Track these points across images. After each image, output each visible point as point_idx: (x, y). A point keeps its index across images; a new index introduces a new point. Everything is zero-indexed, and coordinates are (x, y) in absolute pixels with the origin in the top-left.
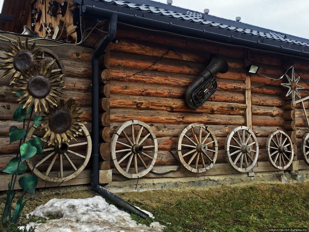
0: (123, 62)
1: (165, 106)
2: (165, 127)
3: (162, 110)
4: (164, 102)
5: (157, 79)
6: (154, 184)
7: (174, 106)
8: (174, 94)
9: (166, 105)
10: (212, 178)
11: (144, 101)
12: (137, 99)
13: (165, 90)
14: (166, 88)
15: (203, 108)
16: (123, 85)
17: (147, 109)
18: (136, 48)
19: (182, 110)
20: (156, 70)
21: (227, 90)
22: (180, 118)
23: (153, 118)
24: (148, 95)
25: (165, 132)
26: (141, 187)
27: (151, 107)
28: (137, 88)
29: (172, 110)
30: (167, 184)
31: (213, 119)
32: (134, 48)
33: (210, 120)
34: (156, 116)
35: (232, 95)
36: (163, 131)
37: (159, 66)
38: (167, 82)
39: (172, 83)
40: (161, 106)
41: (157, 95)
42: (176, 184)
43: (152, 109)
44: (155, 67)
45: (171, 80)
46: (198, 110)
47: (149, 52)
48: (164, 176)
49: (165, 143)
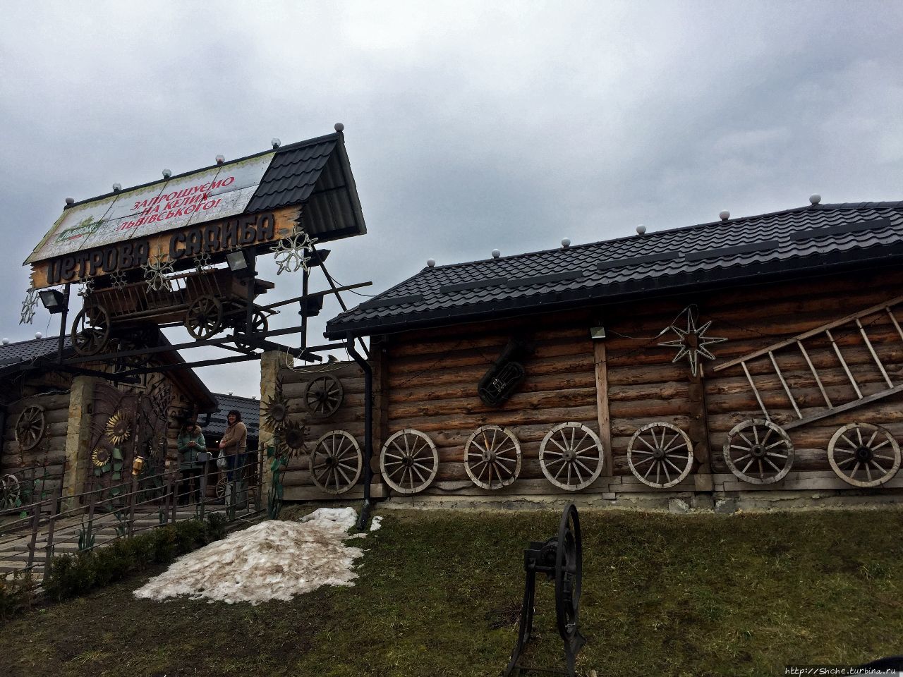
0: (406, 367)
1: (459, 408)
2: (458, 434)
3: (457, 413)
4: (455, 403)
5: (446, 378)
6: (441, 502)
7: (469, 406)
8: (471, 391)
9: (459, 406)
10: (529, 498)
11: (429, 406)
12: (423, 405)
13: (458, 390)
14: (460, 386)
15: (514, 404)
16: (407, 392)
17: (437, 414)
18: (420, 349)
19: (483, 410)
20: (444, 368)
21: (558, 372)
22: (479, 420)
23: (442, 425)
24: (438, 398)
25: (456, 439)
26: (425, 505)
27: (441, 412)
28: (422, 393)
29: (470, 412)
30: (459, 503)
31: (536, 417)
32: (418, 349)
33: (528, 419)
34: (446, 422)
35: (569, 377)
36: (454, 439)
37: (448, 363)
38: (459, 378)
39: (467, 379)
40: (454, 409)
41: (449, 397)
42: (472, 504)
43: (443, 414)
44: (444, 364)
45: (464, 376)
46: (508, 408)
47: (438, 348)
48: (454, 493)
49: (457, 453)
